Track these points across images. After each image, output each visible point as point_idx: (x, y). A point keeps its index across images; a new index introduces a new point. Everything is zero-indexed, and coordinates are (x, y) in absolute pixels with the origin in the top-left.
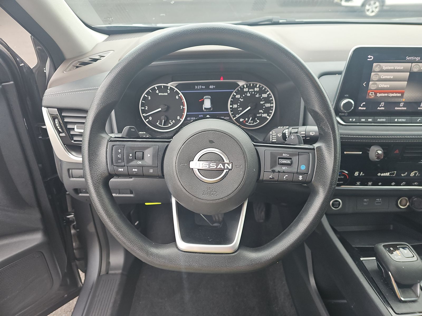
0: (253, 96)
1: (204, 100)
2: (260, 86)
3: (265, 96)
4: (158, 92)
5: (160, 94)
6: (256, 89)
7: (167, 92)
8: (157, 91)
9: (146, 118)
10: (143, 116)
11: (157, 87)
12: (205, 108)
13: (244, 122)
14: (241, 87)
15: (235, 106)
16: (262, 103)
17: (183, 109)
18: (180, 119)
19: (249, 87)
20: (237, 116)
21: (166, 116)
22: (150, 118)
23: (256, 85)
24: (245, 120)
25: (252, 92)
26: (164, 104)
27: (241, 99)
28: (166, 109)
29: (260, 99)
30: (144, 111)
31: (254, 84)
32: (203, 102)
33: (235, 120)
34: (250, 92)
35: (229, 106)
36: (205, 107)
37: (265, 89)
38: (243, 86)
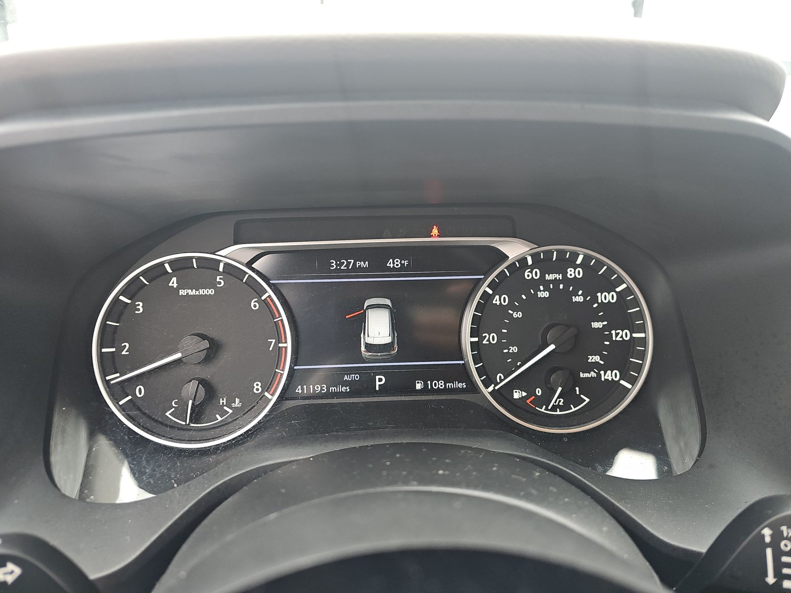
0: (560, 296)
1: (365, 312)
2: (587, 258)
3: (608, 297)
4: (175, 285)
5: (182, 292)
6: (571, 273)
7: (213, 285)
8: (174, 279)
9: (117, 391)
10: (107, 383)
11: (171, 263)
12: (369, 347)
13: (528, 401)
14: (514, 263)
15: (491, 338)
16: (596, 325)
17: (279, 351)
18: (263, 391)
19: (542, 262)
20: (502, 381)
21: (202, 382)
22: (140, 391)
23: (575, 255)
24: (531, 393)
25: (556, 282)
26: (198, 335)
27: (516, 309)
28: (203, 355)
29: (588, 311)
30: (109, 364)
31: (565, 252)
32: (360, 323)
33: (490, 393)
34: (551, 281)
35: (467, 340)
36: (370, 341)
37: (611, 271)
38: (523, 261)
